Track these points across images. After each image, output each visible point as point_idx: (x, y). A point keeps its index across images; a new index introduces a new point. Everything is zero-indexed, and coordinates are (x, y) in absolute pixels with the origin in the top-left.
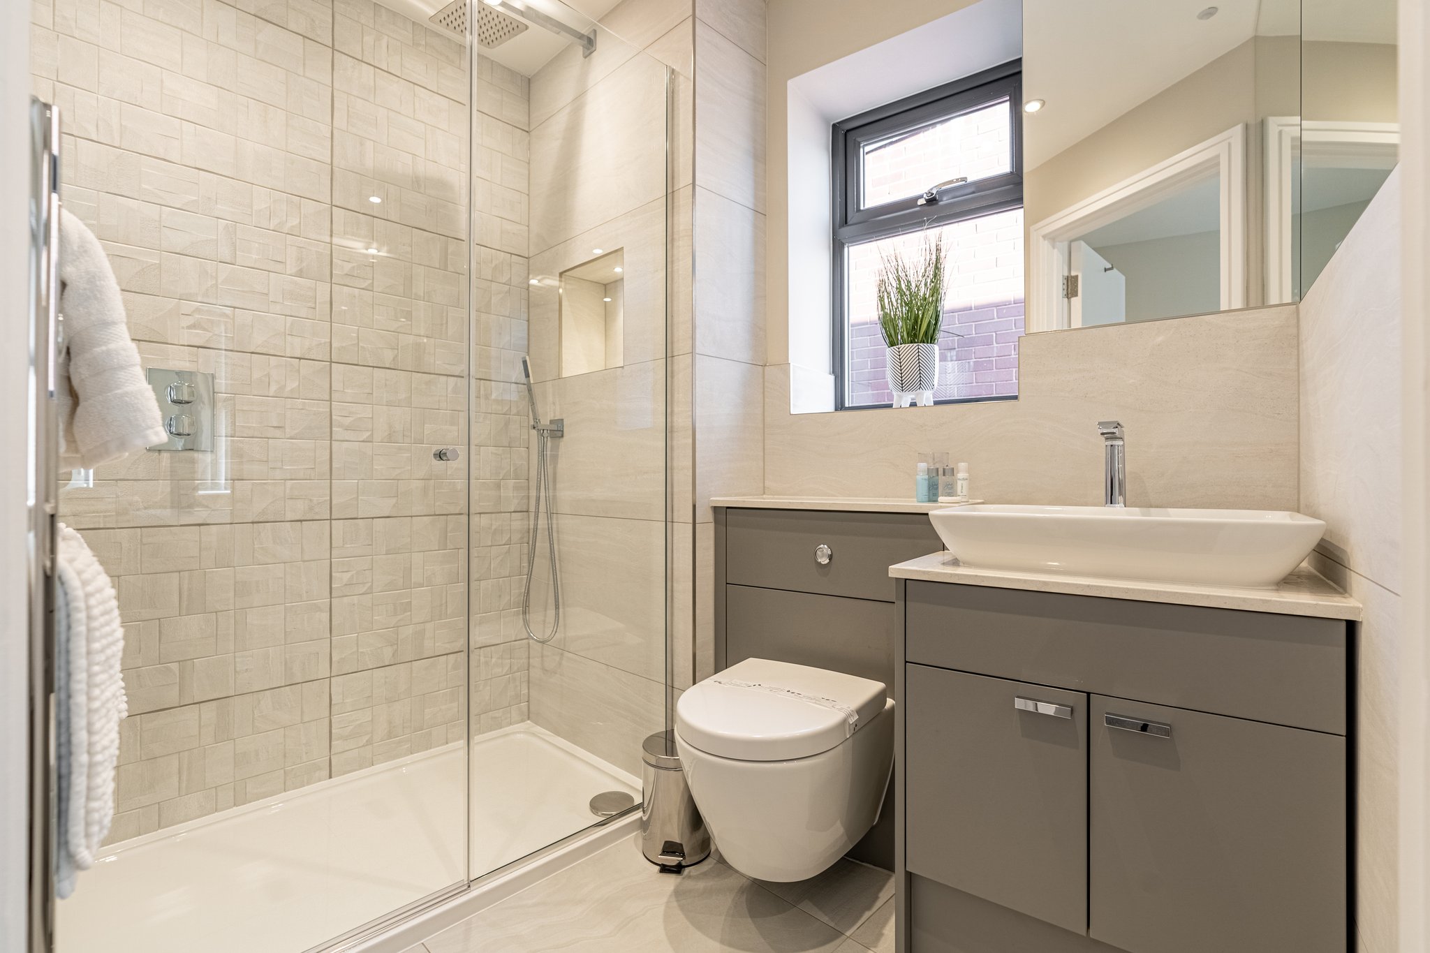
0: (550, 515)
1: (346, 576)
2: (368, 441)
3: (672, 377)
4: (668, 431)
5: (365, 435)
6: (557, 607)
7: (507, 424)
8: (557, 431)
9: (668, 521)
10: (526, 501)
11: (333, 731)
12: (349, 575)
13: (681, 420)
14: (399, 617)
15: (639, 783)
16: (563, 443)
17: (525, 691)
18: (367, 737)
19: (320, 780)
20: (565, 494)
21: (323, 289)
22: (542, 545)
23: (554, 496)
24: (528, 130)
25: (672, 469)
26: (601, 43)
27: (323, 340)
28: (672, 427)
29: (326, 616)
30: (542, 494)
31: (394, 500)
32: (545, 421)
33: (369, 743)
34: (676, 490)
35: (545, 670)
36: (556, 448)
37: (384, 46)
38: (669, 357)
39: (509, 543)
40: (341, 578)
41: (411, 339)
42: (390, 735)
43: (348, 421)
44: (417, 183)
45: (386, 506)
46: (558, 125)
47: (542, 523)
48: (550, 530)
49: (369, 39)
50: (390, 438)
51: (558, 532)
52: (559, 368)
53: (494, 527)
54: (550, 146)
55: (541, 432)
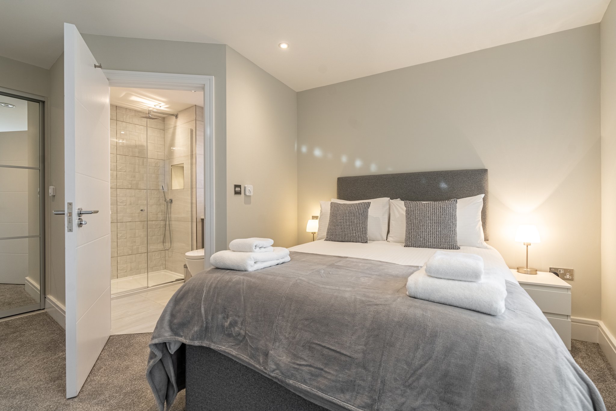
0: (169, 221)
1: (121, 235)
2: (125, 205)
3: (193, 192)
4: (192, 203)
5: (125, 204)
6: (171, 243)
7: (159, 200)
8: (171, 201)
9: (192, 222)
10: (164, 218)
11: (118, 268)
12: (121, 234)
13: (194, 201)
14: (133, 244)
15: (183, 276)
16: (173, 204)
17: (164, 263)
18: (125, 270)
19: (115, 279)
20: (173, 216)
21: (115, 173)
22: (167, 228)
23: (171, 217)
24: (164, 130)
25: (193, 211)
26: (179, 116)
27: (115, 184)
28: (193, 203)
29: (116, 243)
30: (167, 216)
31: (131, 218)
32: (168, 200)
33: (126, 271)
34: (193, 215)
35: (169, 257)
36: (171, 206)
37: (128, 117)
38: (192, 188)
39: (160, 227)
40: (119, 235)
41: (135, 182)
42: (131, 270)
43: (121, 201)
44: (136, 146)
45: (130, 219)
46: (171, 131)
47: (167, 223)
48: (169, 225)
49: (124, 117)
50: (130, 204)
51: (171, 225)
52: (172, 187)
53: (156, 224)
54: (169, 136)
55: (167, 203)
